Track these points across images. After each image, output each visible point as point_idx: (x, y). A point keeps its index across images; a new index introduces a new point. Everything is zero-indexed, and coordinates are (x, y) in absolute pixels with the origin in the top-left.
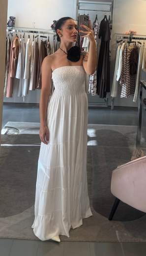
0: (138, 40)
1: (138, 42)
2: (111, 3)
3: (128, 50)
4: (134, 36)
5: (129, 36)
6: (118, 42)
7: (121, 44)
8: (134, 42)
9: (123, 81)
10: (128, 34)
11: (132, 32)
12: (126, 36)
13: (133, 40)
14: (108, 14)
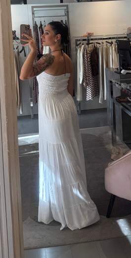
0: (97, 41)
1: (96, 43)
2: (65, 8)
3: (88, 52)
4: (92, 38)
5: (86, 38)
6: (77, 45)
7: (80, 47)
8: (92, 43)
9: (87, 83)
10: (86, 36)
11: (89, 34)
12: (84, 38)
13: (91, 42)
14: (64, 19)
